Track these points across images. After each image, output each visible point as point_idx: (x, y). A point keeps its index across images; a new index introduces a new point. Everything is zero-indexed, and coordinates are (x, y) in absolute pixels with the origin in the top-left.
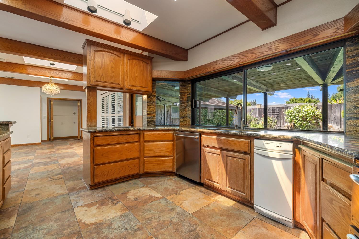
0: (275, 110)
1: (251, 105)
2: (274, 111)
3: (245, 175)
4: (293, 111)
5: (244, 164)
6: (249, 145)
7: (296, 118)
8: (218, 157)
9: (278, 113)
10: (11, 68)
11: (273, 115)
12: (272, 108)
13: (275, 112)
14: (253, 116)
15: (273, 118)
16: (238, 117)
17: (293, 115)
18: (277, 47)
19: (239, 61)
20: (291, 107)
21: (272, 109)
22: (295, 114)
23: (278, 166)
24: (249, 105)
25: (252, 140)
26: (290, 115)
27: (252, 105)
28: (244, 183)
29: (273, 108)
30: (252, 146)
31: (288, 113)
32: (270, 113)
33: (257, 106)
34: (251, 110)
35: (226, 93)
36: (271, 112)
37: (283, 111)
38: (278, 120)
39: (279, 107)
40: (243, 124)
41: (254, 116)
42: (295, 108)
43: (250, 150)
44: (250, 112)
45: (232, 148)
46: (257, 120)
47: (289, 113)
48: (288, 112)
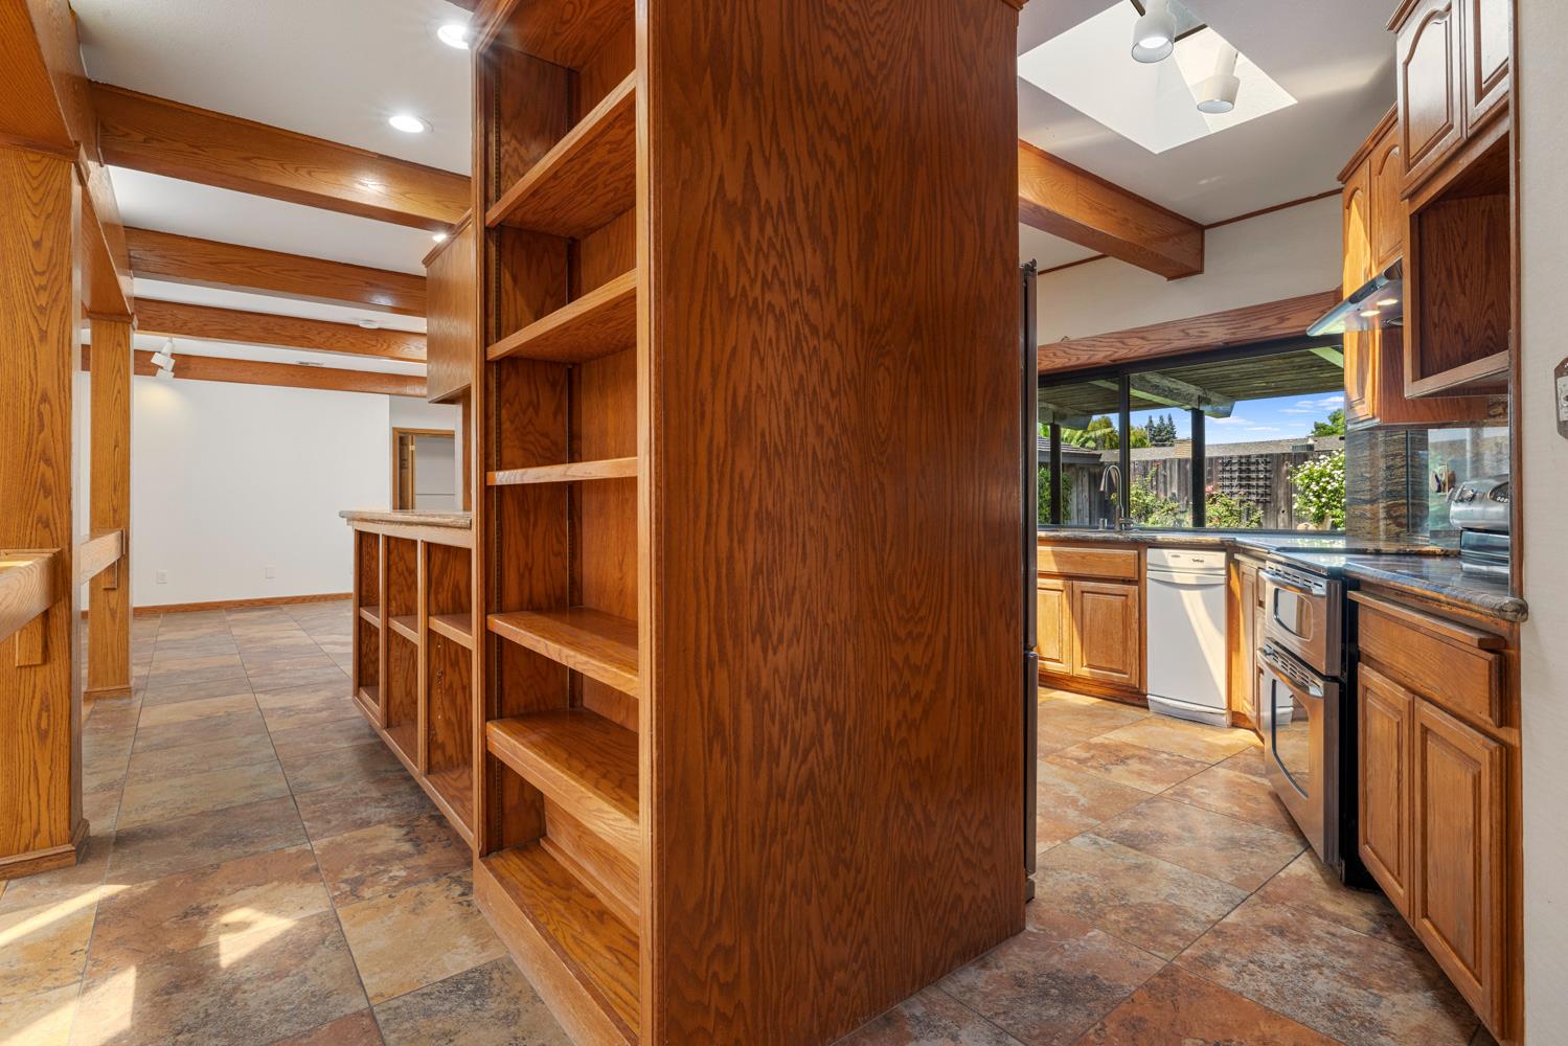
0: (1253, 468)
1: (1147, 442)
2: (1249, 471)
3: (1126, 632)
4: (1328, 471)
5: (1125, 607)
6: (1137, 561)
7: (1339, 502)
8: (1060, 597)
9: (1266, 478)
10: (382, 345)
11: (1243, 491)
12: (1241, 457)
13: (1254, 475)
14: (1155, 492)
15: (1242, 502)
16: (1093, 500)
17: (1329, 487)
18: (1202, 332)
19: (1109, 353)
20: (1322, 457)
21: (1241, 464)
22: (1336, 485)
23: (1193, 602)
24: (1141, 443)
25: (1142, 551)
26: (1318, 488)
27: (1152, 439)
28: (1125, 650)
29: (1243, 461)
30: (1142, 564)
31: (1306, 481)
32: (1232, 479)
33: (1177, 445)
34: (1146, 465)
35: (1051, 406)
36: (1236, 475)
37: (1287, 471)
38: (1264, 508)
39: (1271, 455)
40: (1120, 516)
41: (1162, 496)
42: (1336, 459)
43: (1137, 573)
44: (1145, 475)
45: (1096, 572)
46: (1177, 510)
47: (1312, 479)
48: (1308, 476)
